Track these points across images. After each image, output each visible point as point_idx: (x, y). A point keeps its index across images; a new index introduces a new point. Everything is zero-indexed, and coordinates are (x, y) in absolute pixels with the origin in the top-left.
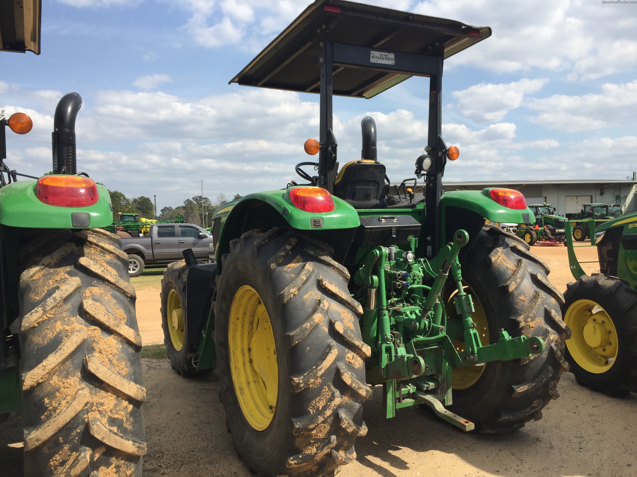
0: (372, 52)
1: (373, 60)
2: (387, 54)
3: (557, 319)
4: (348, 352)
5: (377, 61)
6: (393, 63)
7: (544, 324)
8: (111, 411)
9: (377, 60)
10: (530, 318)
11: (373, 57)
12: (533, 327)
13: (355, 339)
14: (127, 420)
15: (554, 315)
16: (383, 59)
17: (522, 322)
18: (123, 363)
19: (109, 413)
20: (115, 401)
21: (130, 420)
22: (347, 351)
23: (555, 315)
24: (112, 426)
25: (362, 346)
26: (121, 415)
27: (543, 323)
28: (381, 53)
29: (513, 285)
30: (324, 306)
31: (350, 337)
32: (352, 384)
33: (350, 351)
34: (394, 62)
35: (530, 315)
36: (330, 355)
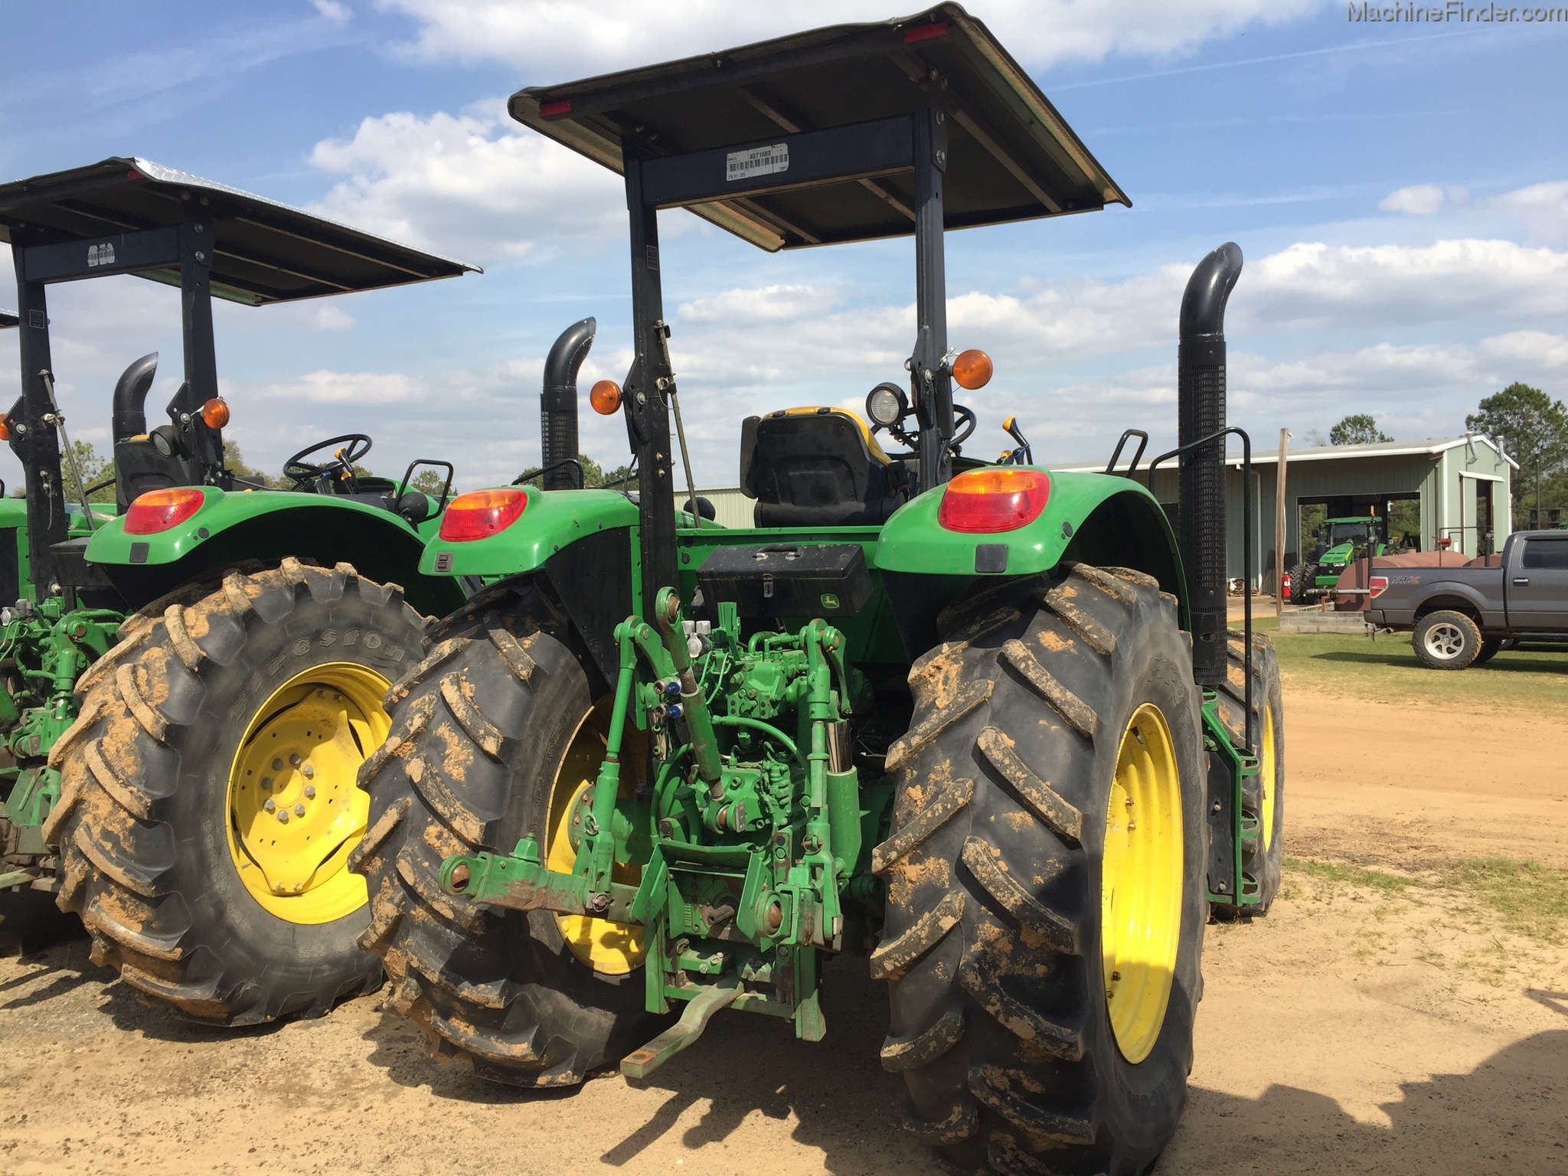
0: (730, 156)
1: (733, 173)
2: (768, 148)
3: (984, 875)
4: (432, 823)
5: (742, 175)
6: (783, 168)
7: (950, 880)
8: (105, 819)
9: (742, 171)
10: (896, 850)
11: (733, 168)
12: (911, 882)
13: (437, 800)
14: (125, 838)
15: (971, 859)
16: (758, 163)
17: (876, 857)
18: (133, 758)
19: (102, 822)
20: (110, 808)
21: (129, 840)
22: (429, 819)
23: (977, 862)
24: (106, 840)
25: (451, 817)
26: (116, 828)
27: (946, 877)
28: (751, 152)
29: (897, 751)
30: (411, 725)
31: (429, 793)
32: (417, 886)
33: (437, 822)
34: (786, 164)
35: (898, 842)
36: (383, 817)
